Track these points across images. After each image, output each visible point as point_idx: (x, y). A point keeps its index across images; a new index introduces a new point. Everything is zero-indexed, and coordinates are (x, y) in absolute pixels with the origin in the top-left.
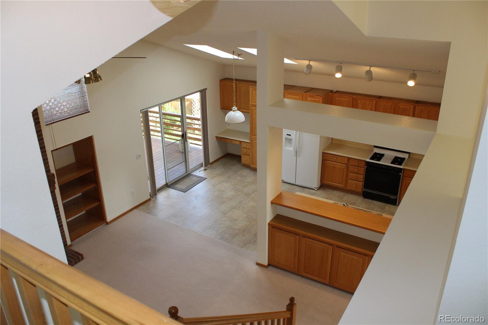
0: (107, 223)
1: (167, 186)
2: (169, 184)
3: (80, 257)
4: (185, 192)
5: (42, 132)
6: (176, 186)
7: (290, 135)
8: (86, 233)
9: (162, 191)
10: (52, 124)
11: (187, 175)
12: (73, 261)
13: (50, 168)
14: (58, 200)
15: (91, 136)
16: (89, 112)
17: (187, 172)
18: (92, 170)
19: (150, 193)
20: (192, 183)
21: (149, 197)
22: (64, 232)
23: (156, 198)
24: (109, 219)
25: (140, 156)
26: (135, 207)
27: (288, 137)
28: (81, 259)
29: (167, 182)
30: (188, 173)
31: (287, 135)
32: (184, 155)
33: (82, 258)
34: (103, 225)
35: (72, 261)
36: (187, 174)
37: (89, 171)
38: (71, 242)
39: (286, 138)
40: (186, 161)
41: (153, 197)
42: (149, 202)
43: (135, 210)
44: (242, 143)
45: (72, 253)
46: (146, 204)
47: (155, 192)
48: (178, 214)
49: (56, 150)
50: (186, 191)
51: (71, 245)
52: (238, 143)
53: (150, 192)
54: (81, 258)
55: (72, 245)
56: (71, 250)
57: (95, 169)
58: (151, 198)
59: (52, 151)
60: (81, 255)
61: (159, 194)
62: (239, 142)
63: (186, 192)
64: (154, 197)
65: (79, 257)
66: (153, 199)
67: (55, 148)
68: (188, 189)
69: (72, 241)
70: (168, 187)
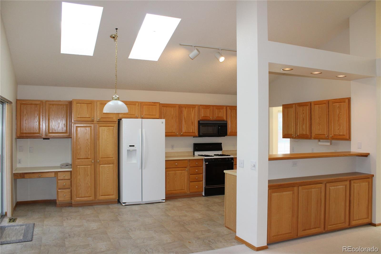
7: (134, 146)
27: (132, 148)
31: (130, 146)
39: (128, 151)
44: (59, 173)
52: (53, 175)
62: (54, 173)
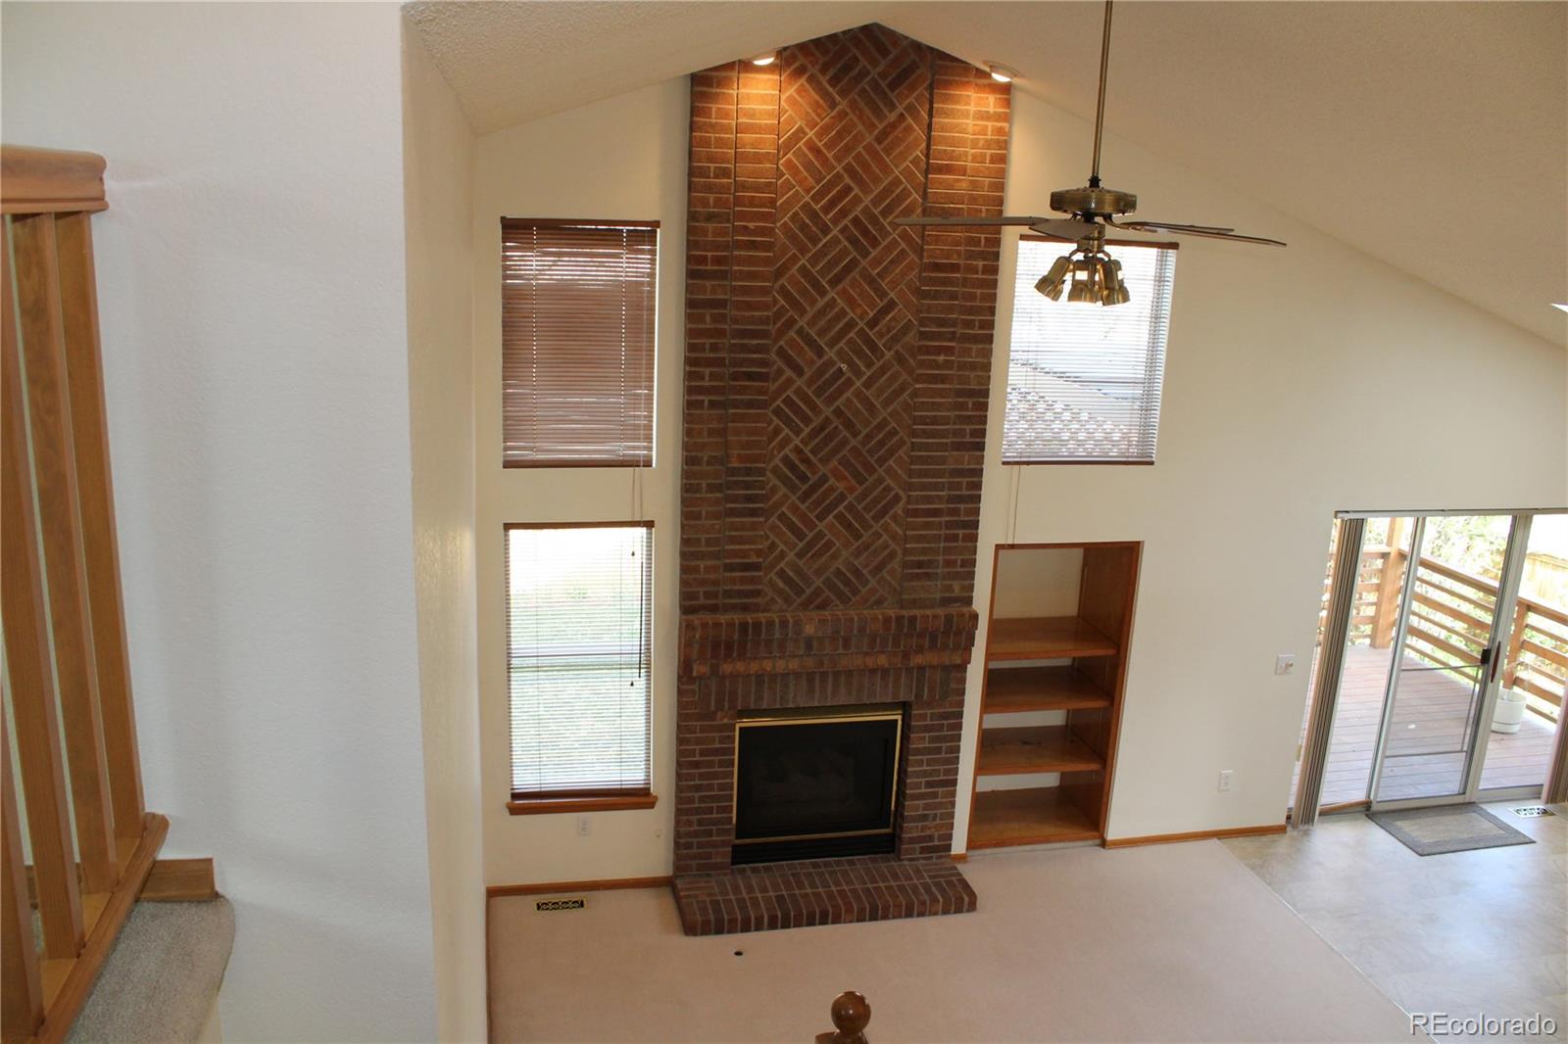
0: (1104, 844)
1: (1367, 810)
2: (1375, 807)
3: (966, 899)
4: (1421, 855)
5: (981, 476)
6: (1399, 823)
8: (1026, 844)
9: (1340, 821)
10: (1023, 467)
11: (1462, 804)
12: (941, 900)
13: (974, 594)
14: (967, 698)
15: (1139, 543)
16: (1152, 463)
17: (1464, 793)
18: (1111, 652)
19: (1290, 809)
20: (1465, 836)
21: (1282, 821)
22: (954, 807)
23: (1306, 833)
24: (1114, 830)
25: (1291, 665)
26: (1220, 831)
28: (966, 906)
29: (1372, 797)
30: (1467, 798)
32: (1469, 731)
33: (972, 907)
34: (1090, 842)
35: (938, 901)
36: (1460, 799)
37: (1100, 652)
38: (967, 849)
40: (1472, 754)
41: (1294, 827)
42: (1275, 837)
43: (1214, 842)
45: (953, 878)
46: (1264, 839)
47: (1308, 811)
48: (1355, 915)
49: (1012, 546)
50: (1428, 855)
51: (962, 858)
53: (1292, 803)
54: (969, 904)
55: (969, 859)
56: (956, 869)
57: (1119, 652)
58: (1289, 829)
59: (998, 547)
60: (973, 896)
61: (1326, 825)
63: (1423, 858)
64: (1301, 827)
65: (963, 899)
66: (1295, 833)
67: (1010, 542)
68: (1439, 849)
69: (971, 845)
70: (1367, 816)
